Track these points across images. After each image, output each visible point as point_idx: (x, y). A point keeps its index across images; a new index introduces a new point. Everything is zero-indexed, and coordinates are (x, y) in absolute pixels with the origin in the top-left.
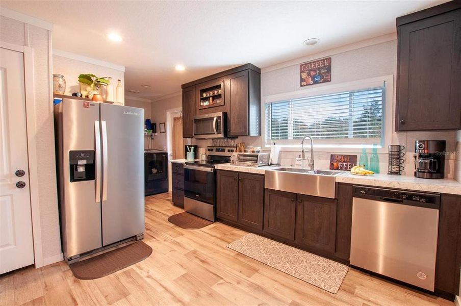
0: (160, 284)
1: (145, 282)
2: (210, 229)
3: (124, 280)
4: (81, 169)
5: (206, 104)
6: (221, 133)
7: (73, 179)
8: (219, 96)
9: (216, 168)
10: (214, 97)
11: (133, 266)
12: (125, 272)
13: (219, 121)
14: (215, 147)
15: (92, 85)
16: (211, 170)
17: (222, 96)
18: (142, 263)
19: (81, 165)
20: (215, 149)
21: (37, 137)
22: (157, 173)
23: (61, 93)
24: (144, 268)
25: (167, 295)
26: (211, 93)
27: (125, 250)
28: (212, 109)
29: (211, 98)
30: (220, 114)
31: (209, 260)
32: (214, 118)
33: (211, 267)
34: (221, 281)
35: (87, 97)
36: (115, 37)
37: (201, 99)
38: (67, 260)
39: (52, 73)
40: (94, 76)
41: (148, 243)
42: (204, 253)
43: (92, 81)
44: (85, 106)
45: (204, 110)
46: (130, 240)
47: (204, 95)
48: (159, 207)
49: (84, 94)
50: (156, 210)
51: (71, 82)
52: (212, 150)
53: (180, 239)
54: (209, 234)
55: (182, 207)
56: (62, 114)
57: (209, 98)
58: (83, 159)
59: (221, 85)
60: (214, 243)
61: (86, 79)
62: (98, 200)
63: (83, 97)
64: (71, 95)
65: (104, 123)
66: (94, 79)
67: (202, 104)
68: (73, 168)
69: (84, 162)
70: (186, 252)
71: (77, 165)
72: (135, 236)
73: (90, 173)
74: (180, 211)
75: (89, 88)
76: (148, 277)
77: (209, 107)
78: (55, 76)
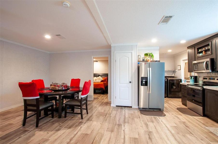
0: (165, 125)
1: (160, 122)
2: (198, 118)
3: (153, 119)
4: (144, 83)
5: (201, 55)
6: (209, 70)
7: (142, 85)
8: (208, 50)
9: (204, 88)
10: (206, 51)
11: (157, 117)
12: (154, 117)
13: (208, 63)
14: (209, 77)
15: (148, 56)
16: (201, 88)
17: (210, 50)
18: (160, 117)
19: (144, 81)
20: (208, 78)
21: (134, 73)
22: (176, 88)
23: (140, 60)
24: (161, 119)
25: (166, 128)
26: (203, 49)
27: (156, 112)
28: (204, 57)
29: (204, 52)
30: (208, 60)
31: (190, 127)
32: (204, 62)
33: (190, 130)
34: (193, 135)
35: (147, 60)
36: (154, 41)
37: (198, 53)
38: (139, 108)
39: (137, 55)
40: (148, 53)
41: (165, 113)
42: (189, 124)
43: (148, 55)
44: (145, 64)
45: (199, 58)
46: (158, 110)
47: (200, 50)
48: (174, 103)
49: (146, 59)
50: (173, 104)
51: (142, 56)
52: (206, 79)
53: (179, 116)
54: (196, 119)
55: (186, 106)
56: (139, 66)
57: (203, 51)
58: (145, 79)
59: (209, 44)
60: (197, 123)
61: (146, 55)
62: (148, 93)
63: (146, 60)
64: (142, 60)
65: (150, 69)
66: (148, 54)
67: (198, 55)
68: (142, 82)
69: (145, 80)
70: (180, 121)
71: (143, 81)
72: (160, 109)
73: (146, 84)
74: (184, 107)
75: (147, 57)
76: (161, 121)
77: (202, 56)
78: (138, 56)
